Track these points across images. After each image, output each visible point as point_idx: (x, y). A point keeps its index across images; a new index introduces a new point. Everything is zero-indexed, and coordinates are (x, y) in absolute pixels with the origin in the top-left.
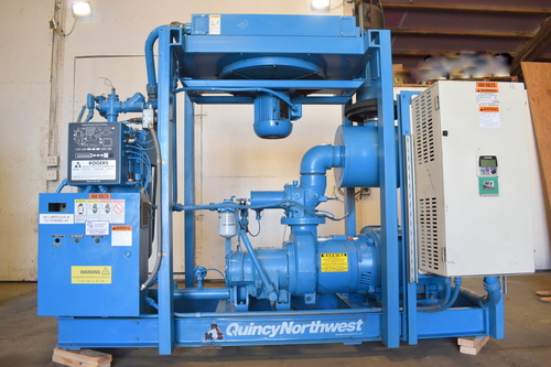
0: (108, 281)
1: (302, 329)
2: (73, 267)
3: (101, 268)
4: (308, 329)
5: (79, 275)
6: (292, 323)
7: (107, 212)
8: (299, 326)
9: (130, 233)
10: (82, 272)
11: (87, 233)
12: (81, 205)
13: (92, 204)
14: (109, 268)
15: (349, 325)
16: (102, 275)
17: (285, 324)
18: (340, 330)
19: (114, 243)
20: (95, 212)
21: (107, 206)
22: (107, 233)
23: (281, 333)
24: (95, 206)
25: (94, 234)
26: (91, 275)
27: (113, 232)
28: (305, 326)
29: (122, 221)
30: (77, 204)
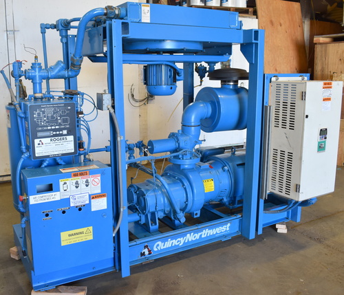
0: (90, 237)
1: (198, 236)
2: (62, 234)
3: (84, 230)
4: (201, 235)
5: (66, 238)
6: (192, 234)
7: (87, 186)
8: (196, 235)
9: (105, 199)
10: (70, 235)
11: (72, 205)
12: (65, 183)
13: (74, 181)
14: (91, 228)
15: (223, 228)
16: (86, 234)
17: (188, 235)
18: (218, 232)
19: (93, 209)
20: (77, 187)
21: (87, 181)
22: (87, 202)
23: (186, 241)
24: (77, 183)
25: (78, 205)
26: (77, 236)
27: (92, 200)
28: (199, 234)
29: (99, 191)
30: (61, 183)
